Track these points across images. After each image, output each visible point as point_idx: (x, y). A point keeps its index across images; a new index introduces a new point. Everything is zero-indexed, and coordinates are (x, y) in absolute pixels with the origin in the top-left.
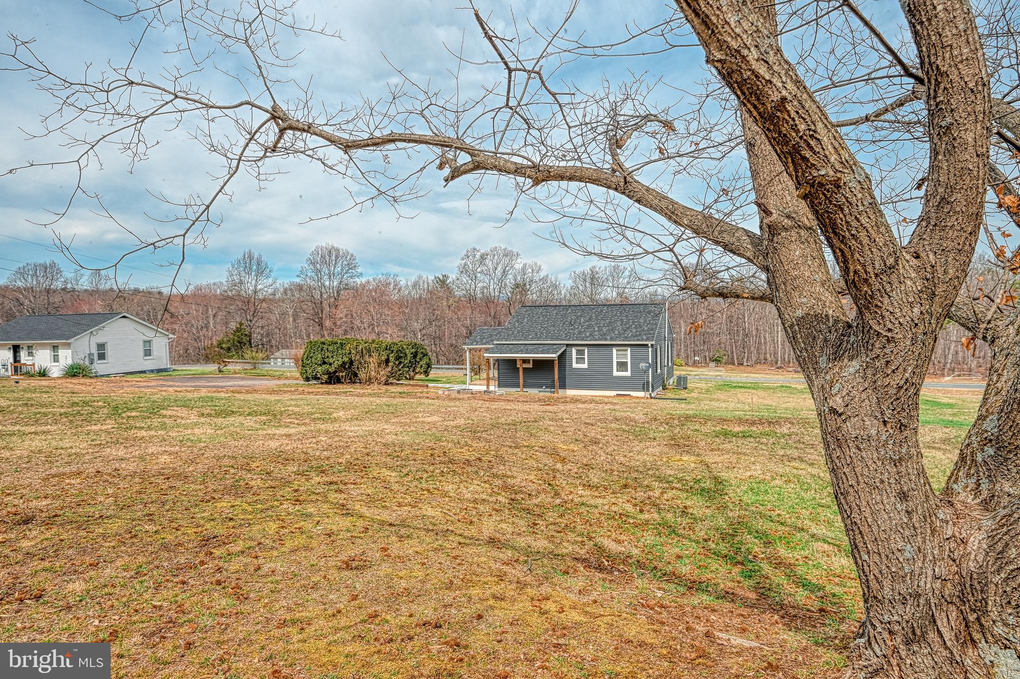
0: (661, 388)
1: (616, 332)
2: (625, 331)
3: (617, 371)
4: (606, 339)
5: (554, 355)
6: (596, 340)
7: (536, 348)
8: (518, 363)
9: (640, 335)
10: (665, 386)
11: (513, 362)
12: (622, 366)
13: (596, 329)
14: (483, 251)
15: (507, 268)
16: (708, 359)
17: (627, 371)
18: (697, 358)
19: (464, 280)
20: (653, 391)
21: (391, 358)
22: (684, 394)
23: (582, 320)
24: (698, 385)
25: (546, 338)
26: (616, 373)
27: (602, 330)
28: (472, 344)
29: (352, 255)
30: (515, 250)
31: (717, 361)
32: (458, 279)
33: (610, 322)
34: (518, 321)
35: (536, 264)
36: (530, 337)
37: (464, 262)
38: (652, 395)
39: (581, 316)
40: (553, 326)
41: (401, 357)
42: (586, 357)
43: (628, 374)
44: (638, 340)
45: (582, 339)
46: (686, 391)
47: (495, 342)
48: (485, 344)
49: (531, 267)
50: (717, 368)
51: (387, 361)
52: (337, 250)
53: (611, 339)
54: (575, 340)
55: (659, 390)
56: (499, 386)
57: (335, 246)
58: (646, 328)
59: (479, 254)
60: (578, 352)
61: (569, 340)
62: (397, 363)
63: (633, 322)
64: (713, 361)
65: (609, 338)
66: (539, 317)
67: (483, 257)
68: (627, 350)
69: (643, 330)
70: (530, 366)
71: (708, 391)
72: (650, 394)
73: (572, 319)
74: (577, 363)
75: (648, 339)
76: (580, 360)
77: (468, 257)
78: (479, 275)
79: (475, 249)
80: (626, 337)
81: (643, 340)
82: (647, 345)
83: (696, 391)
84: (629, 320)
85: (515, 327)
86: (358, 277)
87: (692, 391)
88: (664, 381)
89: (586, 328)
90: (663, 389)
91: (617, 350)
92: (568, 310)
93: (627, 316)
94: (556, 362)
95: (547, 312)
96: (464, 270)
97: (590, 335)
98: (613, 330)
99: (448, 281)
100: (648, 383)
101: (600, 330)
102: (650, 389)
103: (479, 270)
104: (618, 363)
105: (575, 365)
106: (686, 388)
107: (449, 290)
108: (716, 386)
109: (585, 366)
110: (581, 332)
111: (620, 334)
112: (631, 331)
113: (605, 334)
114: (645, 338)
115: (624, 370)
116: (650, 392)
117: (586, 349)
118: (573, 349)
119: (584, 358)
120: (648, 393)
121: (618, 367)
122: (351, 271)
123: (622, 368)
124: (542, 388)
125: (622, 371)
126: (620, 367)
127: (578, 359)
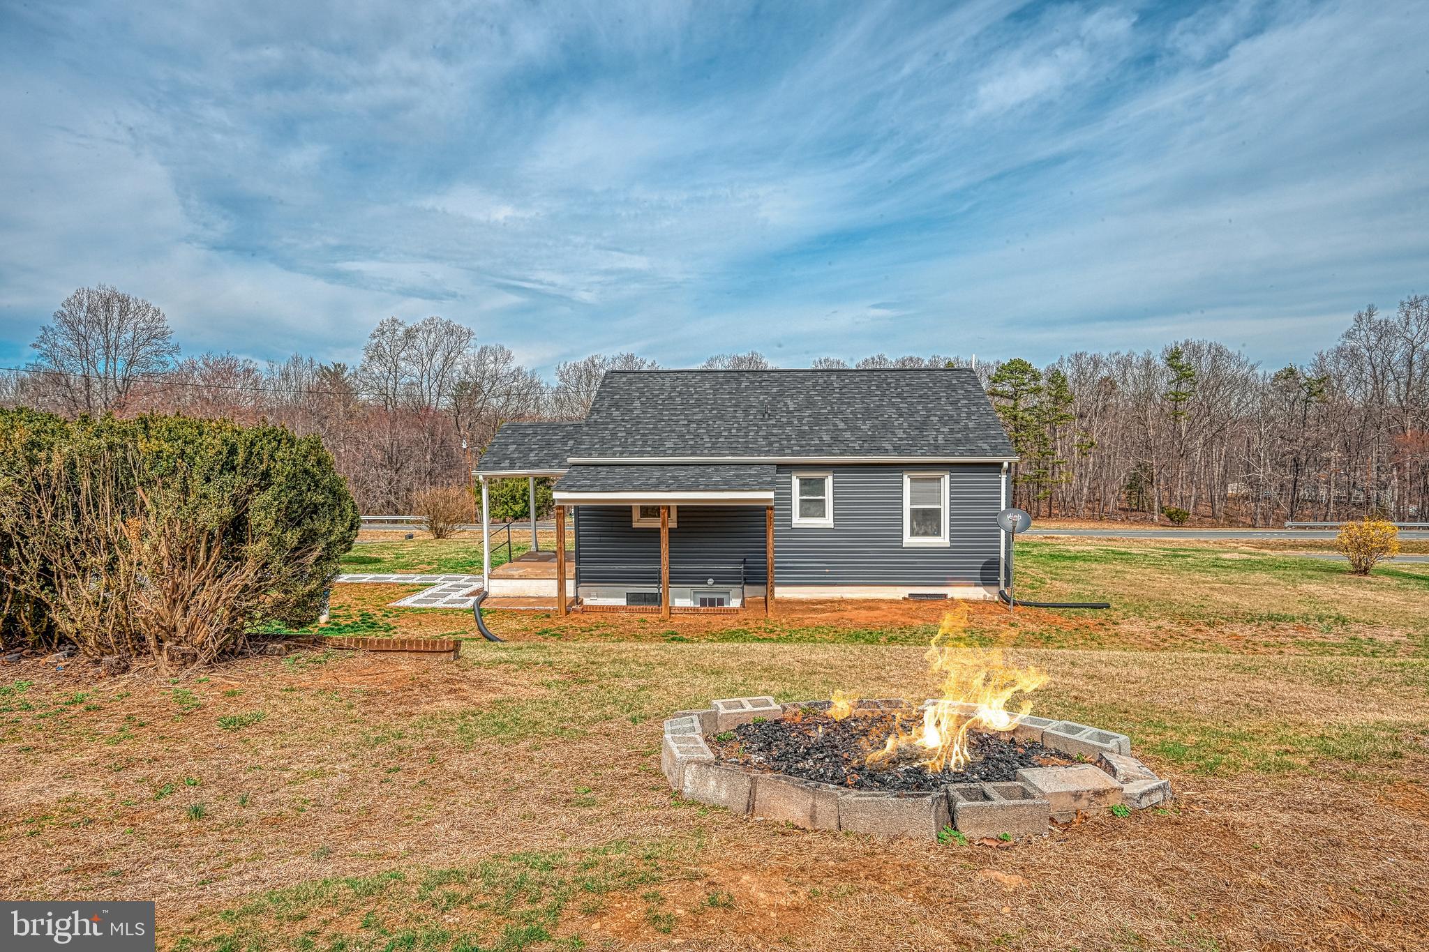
1: (900, 433)
2: (920, 429)
3: (913, 533)
4: (883, 451)
6: (855, 452)
7: (701, 475)
8: (636, 515)
9: (966, 439)
11: (621, 513)
12: (926, 520)
14: (409, 325)
15: (452, 354)
17: (938, 532)
19: (376, 371)
21: (255, 518)
23: (791, 404)
25: (715, 448)
26: (909, 540)
27: (858, 428)
28: (497, 465)
29: (157, 312)
30: (465, 327)
32: (365, 370)
34: (615, 407)
35: (502, 348)
36: (668, 445)
37: (376, 341)
40: (720, 418)
41: (315, 509)
42: (829, 497)
43: (943, 540)
44: (973, 453)
45: (819, 451)
47: (571, 460)
48: (536, 465)
49: (493, 352)
51: (237, 529)
52: (124, 300)
53: (898, 451)
54: (799, 454)
56: (579, 579)
57: (120, 291)
58: (971, 424)
59: (402, 329)
60: (807, 485)
61: (781, 452)
62: (292, 538)
66: (671, 398)
67: (409, 334)
68: (940, 480)
69: (967, 428)
70: (672, 523)
72: (1003, 594)
73: (762, 402)
74: (802, 515)
75: (1004, 450)
76: (813, 509)
77: (383, 334)
78: (403, 364)
79: (394, 321)
80: (939, 446)
81: (985, 451)
82: (1001, 465)
85: (614, 421)
86: (170, 353)
91: (913, 480)
94: (772, 514)
95: (686, 386)
96: (376, 354)
98: (887, 428)
99: (346, 375)
100: (996, 562)
102: (1002, 578)
103: (403, 354)
104: (914, 513)
105: (797, 521)
107: (347, 393)
109: (828, 521)
111: (911, 437)
112: (938, 431)
113: (872, 438)
114: (985, 446)
115: (929, 531)
116: (1002, 587)
117: (830, 478)
118: (794, 478)
119: (823, 501)
120: (995, 590)
121: (915, 523)
122: (154, 341)
123: (926, 526)
124: (706, 583)
125: (925, 534)
126: (918, 525)
127: (807, 505)
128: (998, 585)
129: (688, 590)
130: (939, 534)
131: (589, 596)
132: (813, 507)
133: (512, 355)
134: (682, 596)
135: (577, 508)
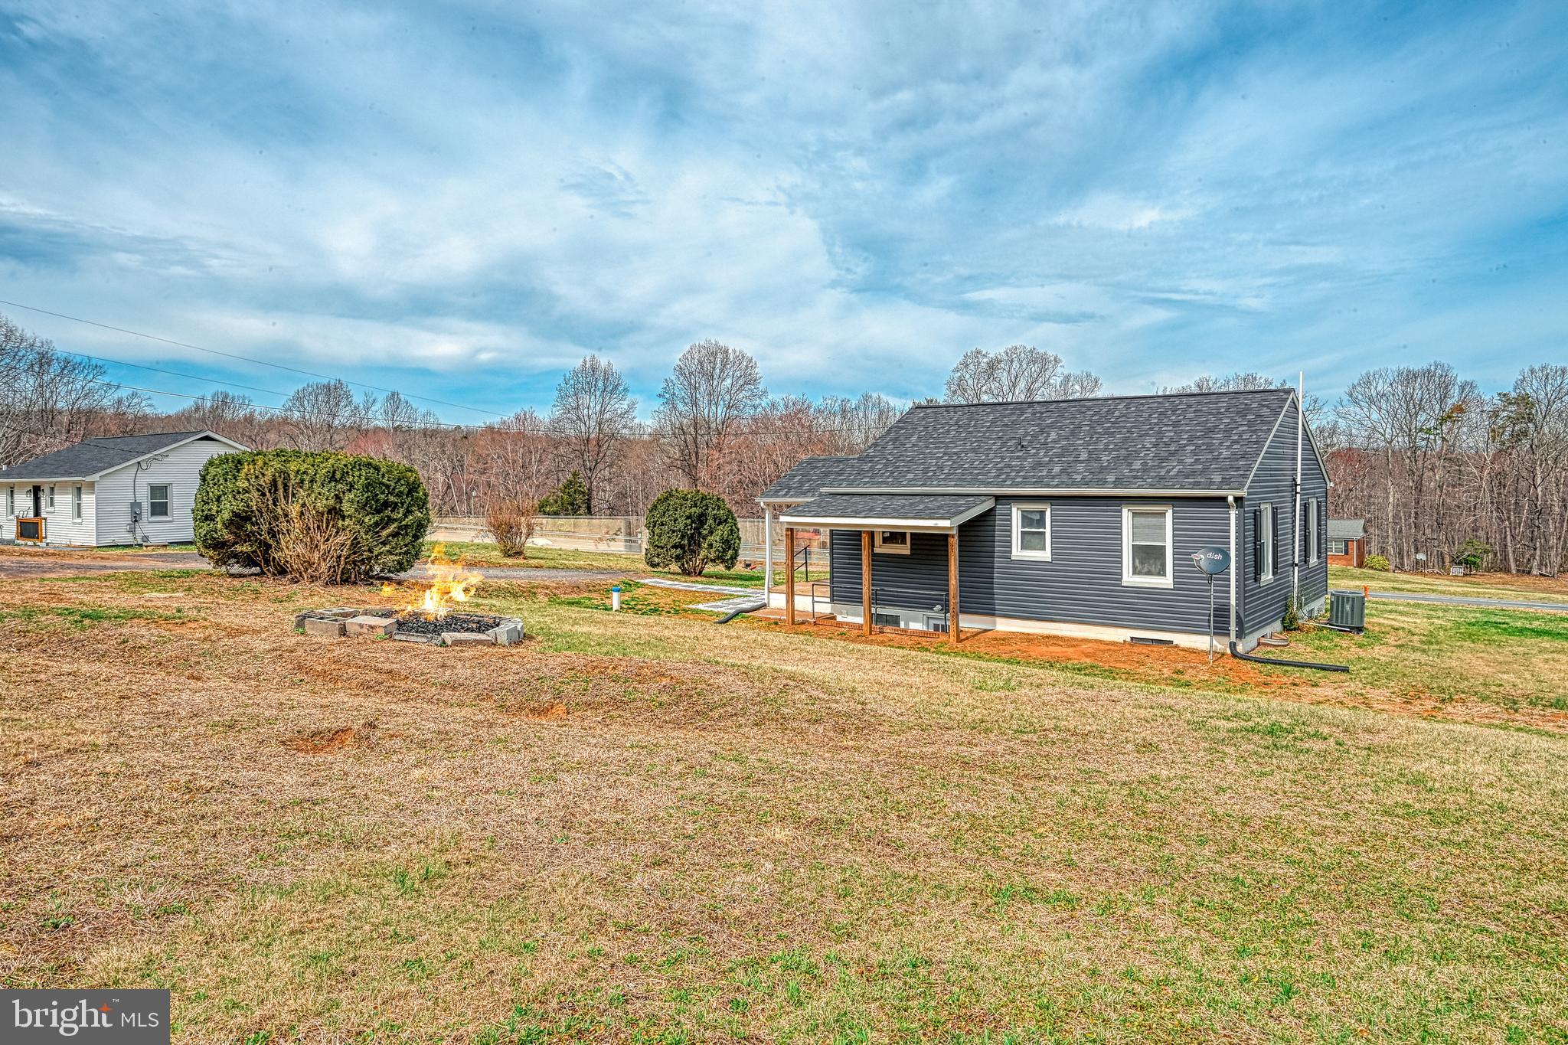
0: (1277, 626)
1: (1137, 465)
2: (1163, 460)
3: (1135, 572)
4: (1103, 483)
5: (946, 523)
6: (1074, 484)
7: (914, 504)
8: (878, 540)
9: (1204, 471)
10: (1294, 619)
12: (1149, 557)
13: (1084, 456)
15: (1037, 384)
16: (1447, 559)
17: (1162, 572)
18: (1421, 556)
20: (1240, 635)
22: (1346, 649)
23: (1053, 435)
24: (1401, 621)
26: (1129, 579)
27: (1098, 459)
28: (776, 494)
30: (1051, 353)
31: (1469, 564)
33: (1125, 439)
34: (895, 441)
35: (1088, 375)
36: (910, 476)
37: (961, 374)
38: (1240, 648)
39: (1051, 426)
40: (974, 450)
42: (1048, 530)
43: (1167, 581)
44: (1199, 486)
45: (1039, 483)
46: (1359, 638)
47: (825, 490)
49: (1080, 382)
50: (1468, 579)
53: (1117, 483)
54: (1020, 485)
55: (1267, 630)
56: (833, 599)
58: (1226, 453)
59: (985, 360)
60: (1027, 520)
61: (1004, 484)
63: (1190, 439)
64: (1460, 563)
65: (1111, 478)
66: (948, 431)
67: (993, 365)
68: (1163, 514)
69: (1216, 459)
70: (905, 550)
71: (1430, 639)
72: (1233, 645)
73: (1027, 434)
74: (1022, 547)
75: (1226, 482)
76: (1035, 540)
77: (967, 366)
78: (984, 397)
79: (979, 352)
80: (1163, 478)
81: (1210, 484)
82: (1224, 499)
83: (1391, 640)
84: (1179, 434)
85: (883, 454)
87: (1378, 638)
88: (1287, 607)
89: (1057, 455)
90: (1286, 629)
91: (1135, 514)
92: (1023, 412)
93: (1176, 424)
94: (954, 543)
95: (970, 419)
96: (959, 388)
97: (1063, 471)
98: (1128, 460)
100: (1224, 610)
101: (1093, 456)
102: (1233, 628)
103: (987, 386)
104: (1137, 550)
105: (1017, 553)
106: (1359, 629)
108: (1458, 625)
109: (1046, 555)
110: (1039, 464)
111: (1145, 468)
112: (1180, 462)
113: (1102, 470)
114: (1217, 478)
115: (1153, 570)
116: (1233, 638)
117: (1049, 510)
118: (1014, 510)
119: (1043, 534)
120: (1226, 641)
121: (1137, 561)
122: (749, 387)
123: (1149, 564)
124: (932, 609)
125: (1149, 573)
126: (1142, 563)
127: (1028, 537)
128: (1228, 635)
129: (920, 614)
130: (1164, 575)
131: (841, 613)
132: (1031, 540)
133: (1100, 382)
134: (915, 620)
135: (831, 531)
